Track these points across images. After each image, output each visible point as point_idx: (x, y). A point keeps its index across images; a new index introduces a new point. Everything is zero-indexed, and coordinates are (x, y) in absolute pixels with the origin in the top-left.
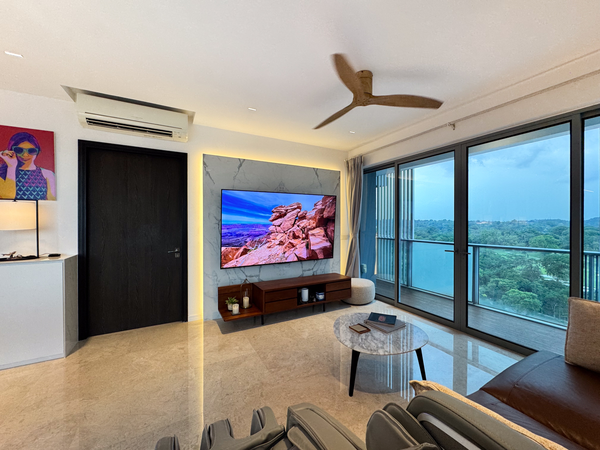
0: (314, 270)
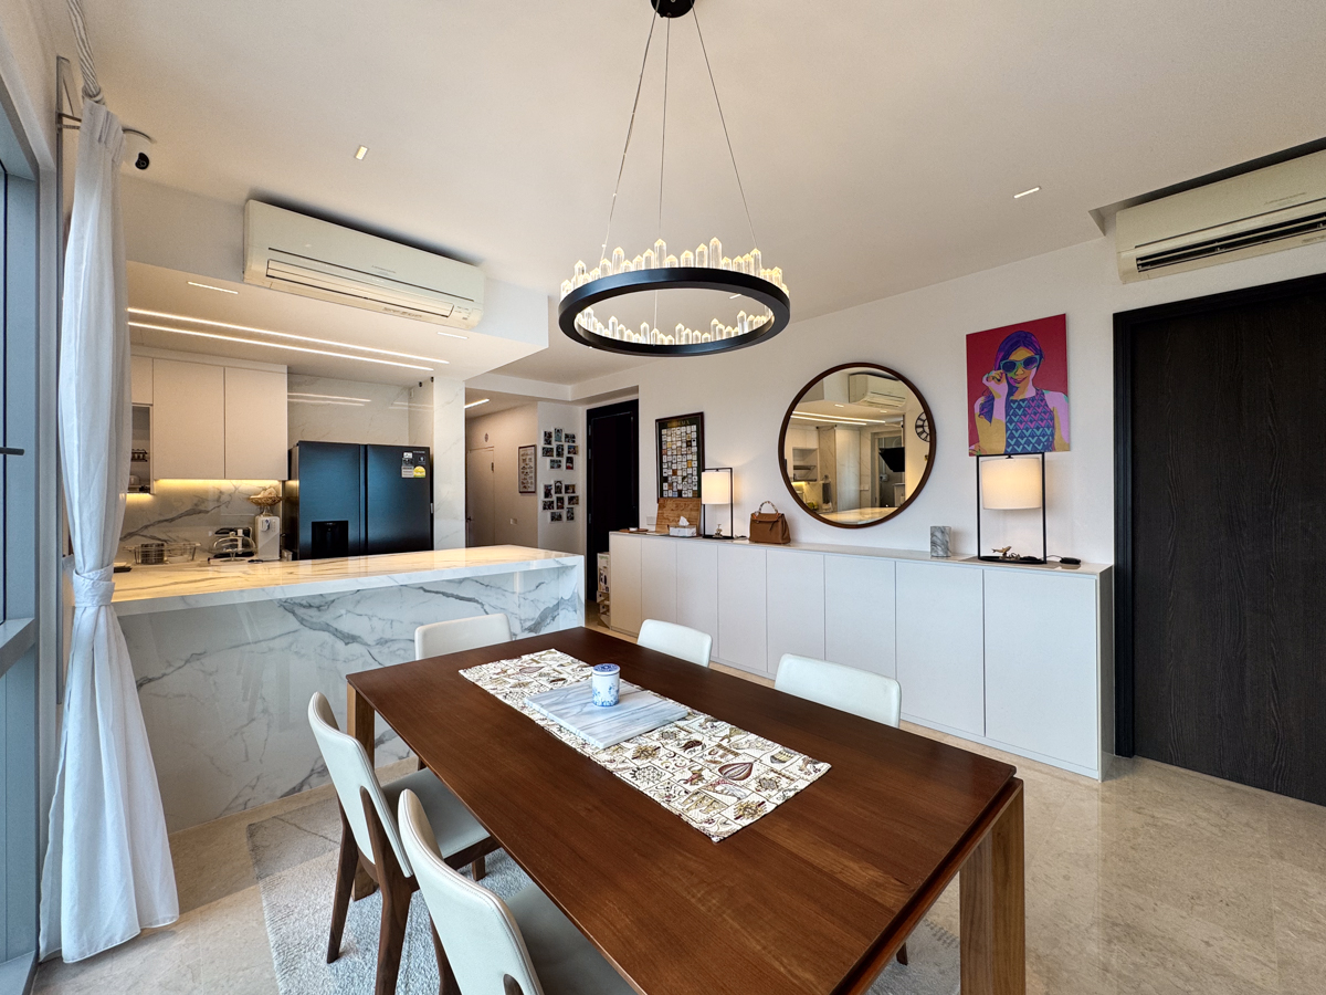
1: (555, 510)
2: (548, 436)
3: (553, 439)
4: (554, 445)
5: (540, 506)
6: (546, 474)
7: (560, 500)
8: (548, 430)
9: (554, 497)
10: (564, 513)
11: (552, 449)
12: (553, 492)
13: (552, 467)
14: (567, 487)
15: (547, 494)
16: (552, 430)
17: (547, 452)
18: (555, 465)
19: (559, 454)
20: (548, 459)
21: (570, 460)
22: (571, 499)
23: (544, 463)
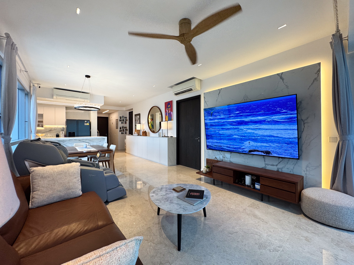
0: (279, 166)
1: (122, 132)
2: (120, 117)
3: (122, 118)
4: (122, 119)
5: (119, 131)
6: (120, 125)
7: (123, 130)
8: (121, 116)
9: (122, 129)
10: (124, 132)
11: (121, 120)
12: (122, 128)
13: (121, 123)
14: (125, 127)
15: (120, 129)
16: (122, 116)
17: (120, 121)
18: (122, 123)
19: (123, 121)
20: (121, 122)
21: (125, 122)
22: (126, 130)
23: (120, 123)
